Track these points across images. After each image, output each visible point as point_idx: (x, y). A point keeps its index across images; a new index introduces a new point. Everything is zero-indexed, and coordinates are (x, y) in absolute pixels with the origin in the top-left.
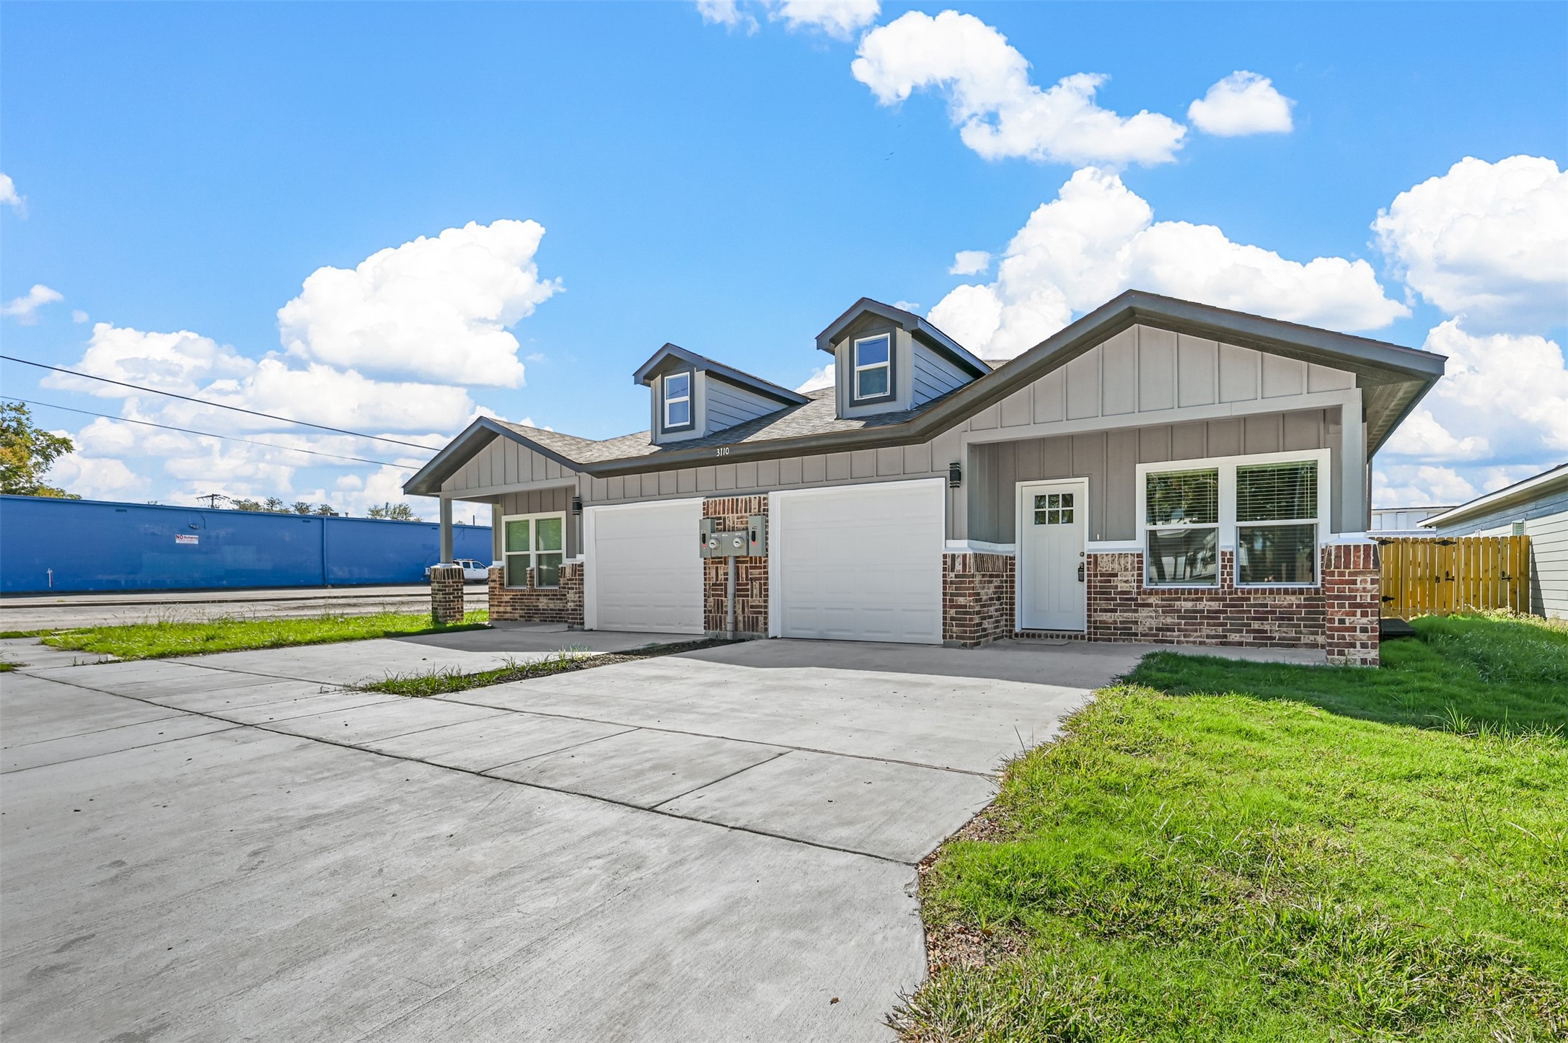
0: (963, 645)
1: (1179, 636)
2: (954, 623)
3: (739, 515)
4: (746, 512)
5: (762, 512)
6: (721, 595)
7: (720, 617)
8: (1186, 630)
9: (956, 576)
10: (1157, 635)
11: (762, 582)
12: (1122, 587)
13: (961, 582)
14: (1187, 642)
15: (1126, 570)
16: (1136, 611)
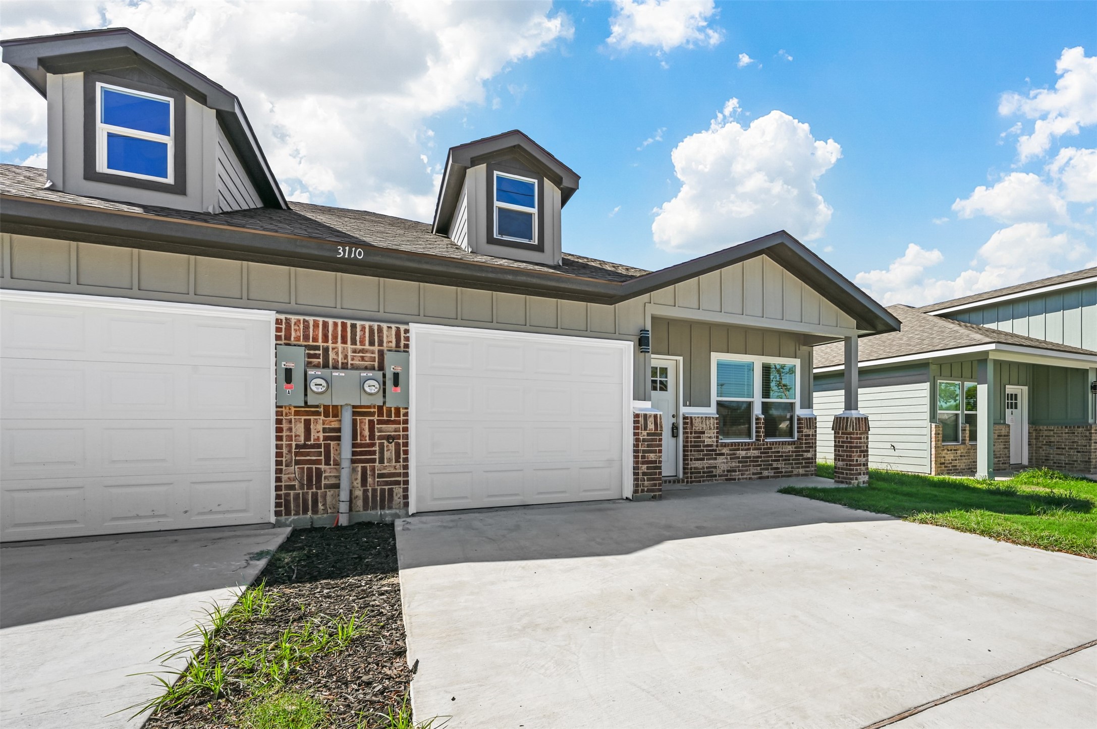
0: (653, 497)
1: (739, 475)
2: (645, 477)
3: (359, 347)
4: (372, 343)
5: (402, 349)
6: (318, 462)
7: (315, 496)
8: (742, 471)
9: (648, 434)
10: (727, 475)
11: (401, 441)
12: (708, 441)
13: (653, 440)
14: (743, 479)
15: (710, 429)
16: (716, 459)
